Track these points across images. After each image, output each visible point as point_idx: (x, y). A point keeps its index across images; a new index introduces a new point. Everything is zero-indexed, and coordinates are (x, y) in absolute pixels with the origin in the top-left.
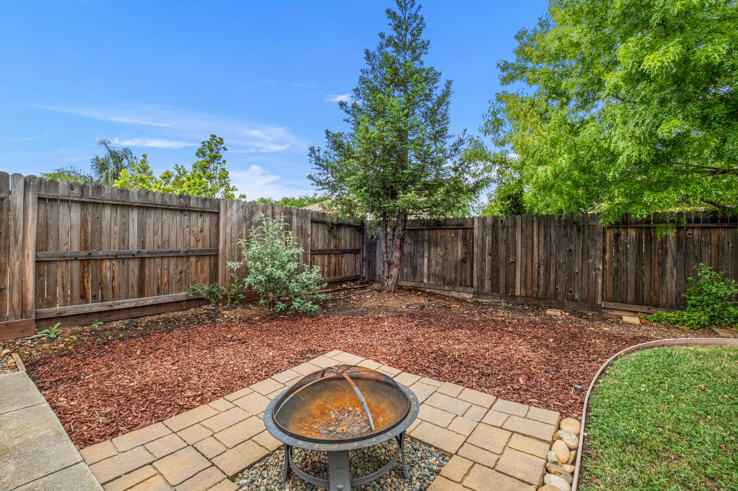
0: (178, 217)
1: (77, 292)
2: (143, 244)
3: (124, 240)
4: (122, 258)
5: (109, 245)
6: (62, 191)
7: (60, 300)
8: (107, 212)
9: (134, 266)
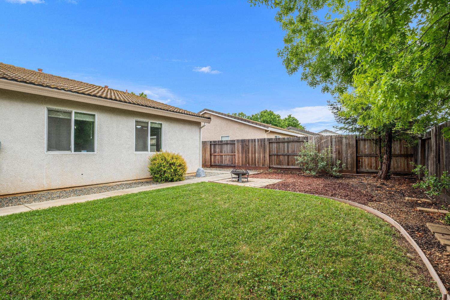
0: (297, 143)
1: (276, 163)
2: (288, 151)
3: (284, 151)
4: (284, 155)
5: (281, 152)
6: (273, 141)
7: (273, 164)
8: (281, 143)
9: (286, 157)
